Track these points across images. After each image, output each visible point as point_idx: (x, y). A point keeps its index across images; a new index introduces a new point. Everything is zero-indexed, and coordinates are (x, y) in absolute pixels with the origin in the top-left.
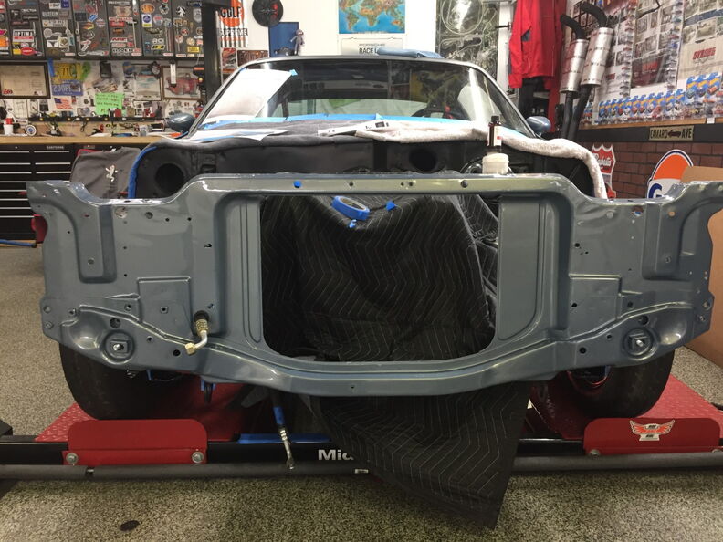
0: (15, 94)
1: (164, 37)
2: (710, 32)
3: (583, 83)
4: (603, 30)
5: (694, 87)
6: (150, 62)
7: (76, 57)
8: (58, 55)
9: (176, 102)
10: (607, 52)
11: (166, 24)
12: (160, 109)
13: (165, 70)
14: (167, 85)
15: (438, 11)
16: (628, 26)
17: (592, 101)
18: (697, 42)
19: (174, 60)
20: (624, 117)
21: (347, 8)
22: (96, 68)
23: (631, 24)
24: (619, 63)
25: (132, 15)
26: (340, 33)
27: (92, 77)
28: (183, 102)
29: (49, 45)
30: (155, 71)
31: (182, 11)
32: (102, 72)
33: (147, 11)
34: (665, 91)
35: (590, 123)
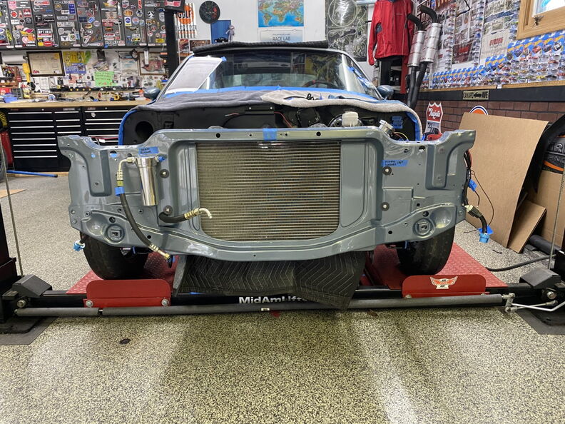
0: (41, 73)
1: (140, 33)
2: (499, 27)
3: (422, 61)
4: (435, 24)
5: (490, 64)
6: (131, 50)
7: (81, 48)
8: (69, 46)
9: (148, 76)
10: (437, 39)
11: (141, 24)
12: (138, 81)
13: (141, 54)
14: (142, 65)
15: (326, 11)
16: (450, 22)
17: (428, 73)
18: (492, 34)
19: (147, 48)
20: (448, 84)
21: (264, 10)
22: (95, 54)
23: (453, 21)
24: (445, 47)
25: (118, 18)
26: (259, 26)
27: (92, 61)
28: (153, 77)
29: (63, 40)
30: (134, 55)
31: (151, 15)
32: (99, 57)
33: (128, 15)
34: (473, 66)
35: (427, 87)
